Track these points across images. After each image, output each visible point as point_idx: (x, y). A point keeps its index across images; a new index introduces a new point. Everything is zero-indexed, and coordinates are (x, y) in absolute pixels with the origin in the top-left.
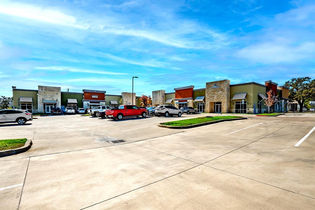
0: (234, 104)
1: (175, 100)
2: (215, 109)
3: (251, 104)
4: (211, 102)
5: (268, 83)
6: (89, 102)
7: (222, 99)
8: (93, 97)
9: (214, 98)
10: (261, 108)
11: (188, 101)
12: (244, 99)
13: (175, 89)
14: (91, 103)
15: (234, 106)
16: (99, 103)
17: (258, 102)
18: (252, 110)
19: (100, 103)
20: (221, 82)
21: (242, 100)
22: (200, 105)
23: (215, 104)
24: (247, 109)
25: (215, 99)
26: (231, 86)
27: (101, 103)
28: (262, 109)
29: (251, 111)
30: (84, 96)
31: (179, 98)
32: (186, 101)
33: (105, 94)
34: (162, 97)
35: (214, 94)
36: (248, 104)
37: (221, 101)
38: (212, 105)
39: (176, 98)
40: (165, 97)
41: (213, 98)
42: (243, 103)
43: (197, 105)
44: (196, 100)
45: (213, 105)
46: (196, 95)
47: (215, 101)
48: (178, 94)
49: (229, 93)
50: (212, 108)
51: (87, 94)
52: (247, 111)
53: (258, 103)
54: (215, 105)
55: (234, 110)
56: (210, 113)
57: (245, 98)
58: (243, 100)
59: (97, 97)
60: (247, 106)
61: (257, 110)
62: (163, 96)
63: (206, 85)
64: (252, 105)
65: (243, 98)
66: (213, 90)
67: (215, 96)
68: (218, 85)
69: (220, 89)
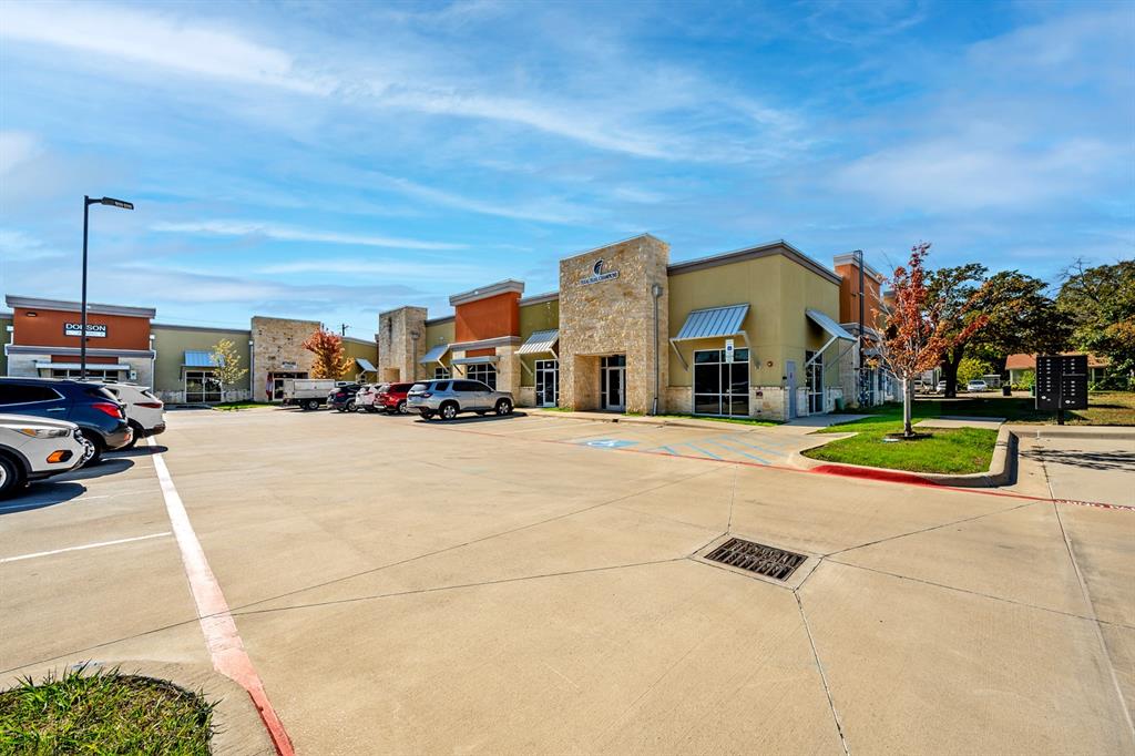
0: (686, 366)
1: (455, 349)
2: (604, 389)
3: (771, 364)
4: (583, 358)
5: (851, 262)
6: (48, 357)
7: (627, 337)
8: (69, 333)
9: (591, 337)
10: (819, 388)
11: (498, 350)
12: (737, 339)
13: (452, 300)
14: (55, 359)
15: (689, 376)
16: (114, 360)
17: (809, 355)
18: (776, 397)
19: (121, 360)
20: (623, 250)
21: (721, 341)
22: (545, 370)
23: (603, 365)
24: (752, 392)
25: (597, 340)
26: (672, 271)
27: (125, 364)
28: (825, 392)
29: (772, 405)
30: (10, 328)
31: (467, 339)
32: (491, 352)
33: (152, 321)
34: (410, 337)
35: (594, 313)
36: (757, 364)
37: (622, 349)
38: (592, 371)
39: (457, 338)
40: (422, 336)
41: (588, 333)
42: (730, 360)
43: (532, 371)
44: (526, 349)
45: (598, 368)
46: (531, 324)
47: (602, 349)
48: (465, 320)
49: (663, 306)
50: (591, 384)
51: (31, 319)
52: (754, 403)
53: (807, 360)
54: (604, 372)
55: (687, 397)
56: (578, 409)
57: (741, 329)
58: (729, 343)
59: (104, 335)
60: (755, 375)
61: (802, 397)
62: (413, 333)
63: (562, 271)
64: (778, 371)
65: (727, 334)
66: (591, 295)
67: (598, 325)
68: (608, 265)
69: (619, 285)
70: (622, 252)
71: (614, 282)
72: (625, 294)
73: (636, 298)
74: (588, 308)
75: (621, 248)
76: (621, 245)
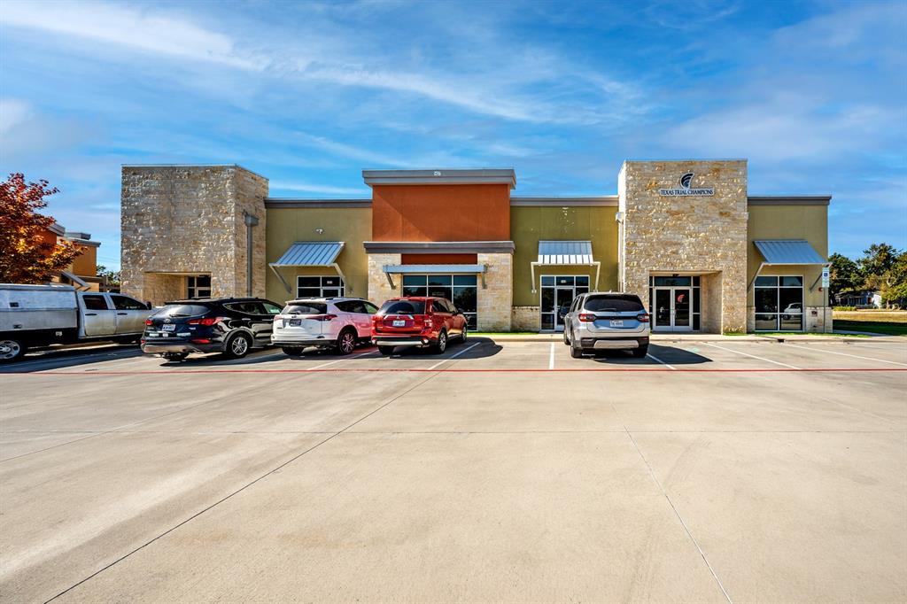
1: (371, 249)
2: (651, 309)
3: (821, 289)
7: (725, 257)
22: (558, 287)
23: (650, 284)
24: (807, 312)
25: (684, 256)
31: (405, 235)
35: (680, 229)
37: (717, 269)
39: (377, 232)
40: (262, 221)
43: (534, 288)
52: (809, 320)
62: (246, 215)
66: (674, 208)
67: (686, 241)
68: (700, 181)
69: (715, 204)
70: (717, 170)
71: (707, 199)
72: (721, 214)
73: (734, 219)
74: (671, 222)
75: (717, 167)
76: (717, 163)
